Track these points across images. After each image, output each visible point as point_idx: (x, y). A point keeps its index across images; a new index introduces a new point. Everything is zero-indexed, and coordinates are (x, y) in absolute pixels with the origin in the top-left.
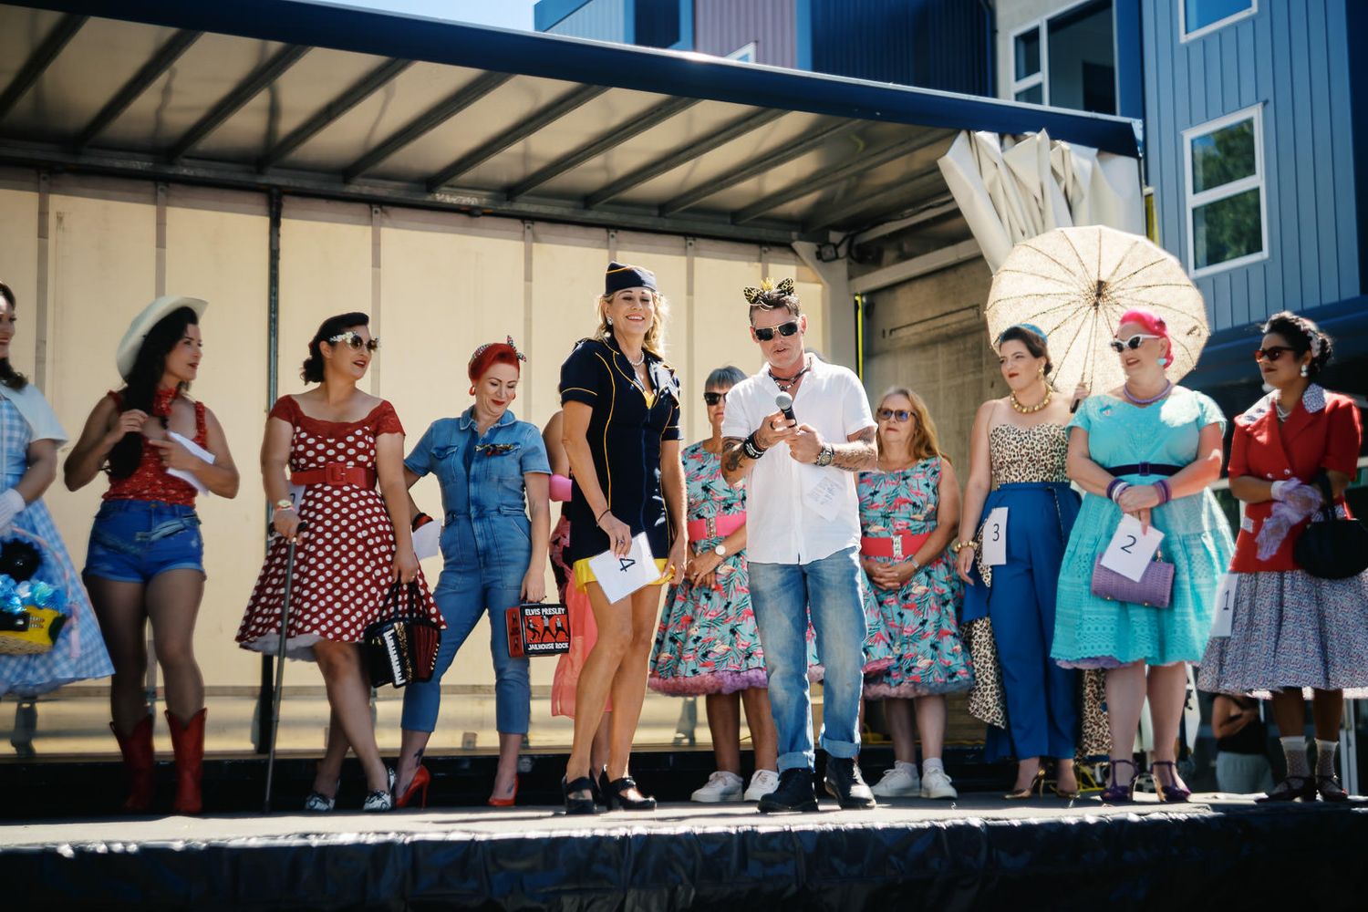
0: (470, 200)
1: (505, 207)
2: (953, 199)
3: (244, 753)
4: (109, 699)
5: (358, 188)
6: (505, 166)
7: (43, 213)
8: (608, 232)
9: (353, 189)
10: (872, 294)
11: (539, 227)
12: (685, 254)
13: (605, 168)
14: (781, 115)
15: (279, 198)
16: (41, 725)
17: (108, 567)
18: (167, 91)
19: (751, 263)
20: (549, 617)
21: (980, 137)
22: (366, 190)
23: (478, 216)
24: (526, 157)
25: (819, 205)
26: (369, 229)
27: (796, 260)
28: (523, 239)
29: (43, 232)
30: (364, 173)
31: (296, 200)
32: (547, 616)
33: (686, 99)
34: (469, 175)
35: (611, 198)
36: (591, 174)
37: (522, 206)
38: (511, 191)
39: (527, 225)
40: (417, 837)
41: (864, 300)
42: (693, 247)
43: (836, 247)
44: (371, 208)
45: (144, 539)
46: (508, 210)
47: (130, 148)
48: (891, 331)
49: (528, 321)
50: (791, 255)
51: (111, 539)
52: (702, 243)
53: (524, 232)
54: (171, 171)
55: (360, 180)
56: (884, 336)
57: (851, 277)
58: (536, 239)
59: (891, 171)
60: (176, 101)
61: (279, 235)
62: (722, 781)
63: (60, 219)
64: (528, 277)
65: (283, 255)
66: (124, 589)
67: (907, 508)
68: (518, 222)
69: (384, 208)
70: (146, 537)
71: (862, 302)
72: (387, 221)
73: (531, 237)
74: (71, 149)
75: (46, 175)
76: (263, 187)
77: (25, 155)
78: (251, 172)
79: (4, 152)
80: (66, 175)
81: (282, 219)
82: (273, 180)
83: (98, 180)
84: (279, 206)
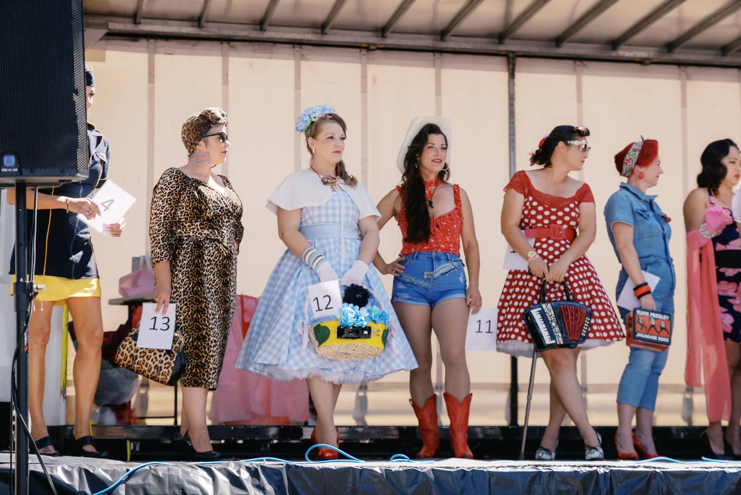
0: (641, 54)
1: (667, 57)
5: (565, 50)
6: (666, 27)
7: (364, 77)
9: (562, 50)
11: (690, 70)
15: (514, 59)
17: (407, 296)
22: (570, 51)
23: (648, 64)
26: (574, 77)
28: (680, 78)
29: (364, 90)
30: (568, 40)
31: (524, 60)
36: (726, 29)
37: (678, 56)
38: (671, 46)
39: (682, 69)
44: (575, 62)
45: (429, 277)
46: (669, 59)
47: (417, 32)
51: (407, 278)
53: (680, 73)
54: (444, 45)
55: (566, 44)
58: (688, 78)
61: (514, 84)
63: (374, 81)
64: (684, 104)
65: (517, 97)
66: (418, 310)
69: (584, 62)
70: (431, 275)
72: (585, 71)
73: (686, 76)
74: (380, 35)
75: (365, 52)
76: (503, 53)
77: (352, 40)
78: (495, 43)
79: (339, 39)
80: (378, 52)
81: (516, 74)
82: (509, 48)
83: (398, 54)
84: (514, 64)
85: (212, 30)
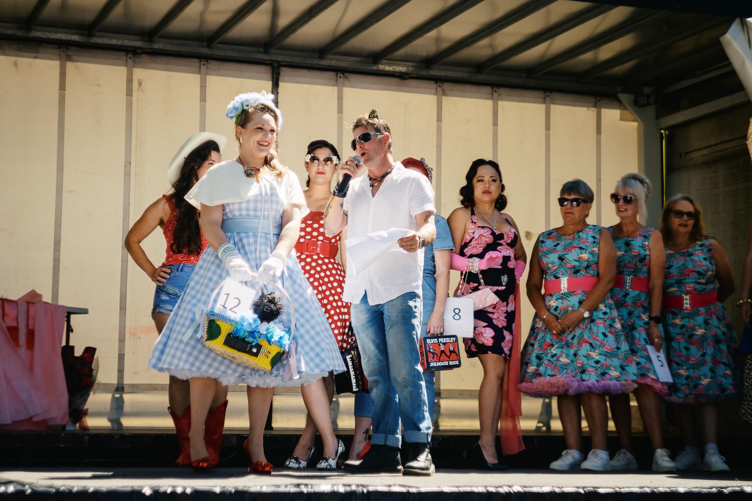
0: (401, 68)
1: (424, 73)
2: (730, 64)
4: (168, 392)
5: (329, 62)
6: (425, 45)
7: (130, 81)
8: (493, 88)
9: (324, 62)
10: (672, 129)
11: (446, 86)
12: (544, 102)
13: (491, 46)
14: (611, 9)
15: (278, 68)
16: (127, 408)
17: (169, 307)
18: (207, 1)
19: (589, 108)
20: (444, 344)
21: (748, 21)
22: (333, 63)
23: (406, 79)
24: (438, 39)
25: (635, 69)
26: (336, 88)
27: (620, 106)
28: (436, 94)
29: (129, 92)
30: (332, 52)
31: (289, 70)
32: (443, 343)
34: (401, 52)
35: (496, 66)
36: (482, 49)
37: (436, 72)
38: (428, 61)
39: (438, 84)
40: (371, 489)
41: (667, 132)
42: (549, 98)
43: (648, 97)
44: (337, 74)
46: (426, 75)
47: (184, 38)
48: (687, 153)
49: (439, 147)
50: (616, 103)
51: (171, 289)
52: (556, 96)
53: (437, 89)
54: (209, 52)
55: (329, 56)
56: (681, 157)
57: (658, 117)
58: (444, 93)
59: (687, 45)
60: (213, 6)
61: (278, 93)
62: (570, 456)
63: (140, 84)
64: (439, 119)
67: (694, 275)
68: (433, 82)
69: (346, 74)
71: (665, 134)
72: (347, 83)
74: (147, 39)
75: (132, 56)
76: (267, 62)
77: (119, 43)
78: (260, 52)
79: (106, 41)
80: (144, 56)
81: (280, 83)
82: (274, 58)
83: (164, 59)
84: (278, 74)
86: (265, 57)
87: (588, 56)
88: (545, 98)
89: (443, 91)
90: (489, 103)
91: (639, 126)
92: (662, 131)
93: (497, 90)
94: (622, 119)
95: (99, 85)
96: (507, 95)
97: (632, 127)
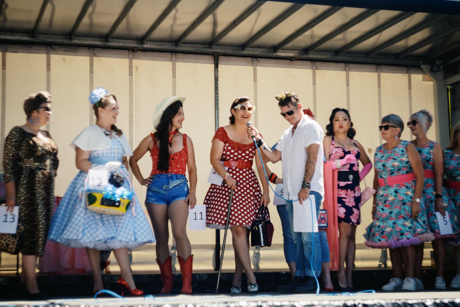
0: (290, 54)
1: (304, 56)
3: (210, 270)
5: (247, 52)
6: (304, 40)
7: (131, 67)
8: (345, 64)
9: (245, 52)
10: (454, 85)
11: (318, 64)
12: (377, 72)
13: (344, 39)
15: (218, 57)
17: (153, 199)
18: (175, 18)
19: (404, 74)
22: (250, 52)
23: (294, 60)
24: (312, 36)
25: (430, 49)
26: (252, 67)
27: (422, 72)
28: (312, 69)
29: (131, 74)
30: (249, 46)
31: (224, 57)
33: (374, 10)
34: (290, 45)
35: (346, 51)
36: (338, 41)
37: (311, 56)
38: (306, 50)
39: (313, 63)
41: (451, 87)
42: (379, 69)
43: (439, 66)
44: (253, 59)
45: (166, 188)
46: (306, 58)
47: (162, 41)
50: (420, 70)
51: (154, 189)
52: (384, 67)
53: (312, 66)
54: (177, 49)
55: (248, 49)
57: (445, 78)
58: (317, 68)
60: (178, 22)
61: (218, 71)
62: (394, 282)
63: (137, 69)
64: (314, 83)
65: (219, 78)
66: (160, 207)
68: (310, 62)
69: (258, 59)
70: (167, 187)
71: (450, 88)
72: (259, 64)
73: (315, 67)
74: (140, 42)
75: (131, 52)
76: (211, 53)
77: (124, 45)
78: (207, 48)
79: (116, 44)
80: (139, 52)
81: (219, 65)
82: (215, 50)
83: (150, 53)
84: (218, 60)
85: (41, 38)
86: (210, 50)
87: (401, 43)
88: (377, 69)
89: (316, 66)
90: (343, 73)
91: (434, 84)
92: (448, 87)
93: (348, 65)
94: (424, 80)
95: (113, 70)
96: (355, 68)
97: (430, 84)
